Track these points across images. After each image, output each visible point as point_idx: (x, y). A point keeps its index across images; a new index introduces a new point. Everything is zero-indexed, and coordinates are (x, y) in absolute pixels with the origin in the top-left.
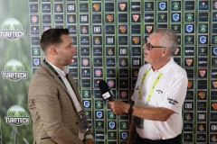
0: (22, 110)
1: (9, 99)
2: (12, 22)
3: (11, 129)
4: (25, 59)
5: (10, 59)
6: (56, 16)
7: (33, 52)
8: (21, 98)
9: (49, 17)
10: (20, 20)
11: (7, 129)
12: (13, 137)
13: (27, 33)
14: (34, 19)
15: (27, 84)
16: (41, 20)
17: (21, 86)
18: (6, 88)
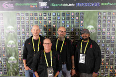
0: (14, 58)
1: (9, 54)
2: (11, 27)
3: (10, 65)
4: (15, 40)
5: (10, 40)
7: (18, 37)
8: (14, 54)
9: (24, 25)
10: (13, 26)
11: (9, 65)
12: (11, 68)
13: (16, 31)
15: (16, 49)
17: (14, 50)
18: (8, 50)
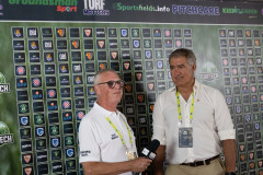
4: (10, 119)
6: (47, 67)
7: (20, 109)
8: (5, 169)
9: (39, 67)
13: (12, 87)
14: (21, 70)
15: (14, 149)
16: (29, 70)
